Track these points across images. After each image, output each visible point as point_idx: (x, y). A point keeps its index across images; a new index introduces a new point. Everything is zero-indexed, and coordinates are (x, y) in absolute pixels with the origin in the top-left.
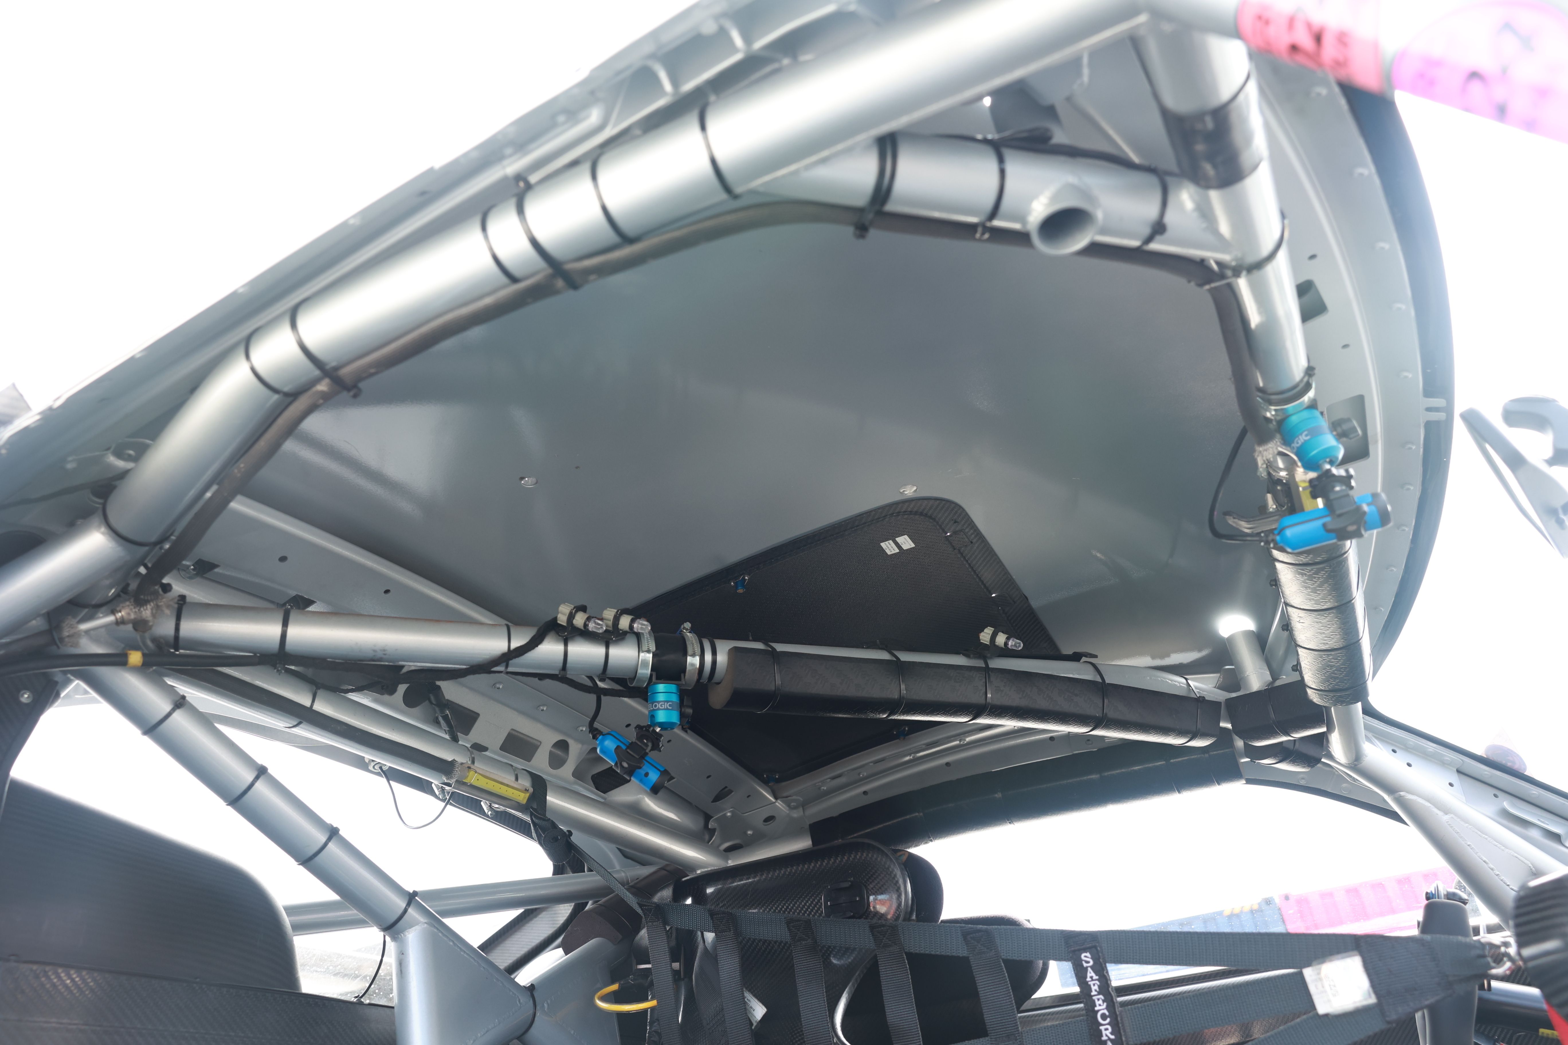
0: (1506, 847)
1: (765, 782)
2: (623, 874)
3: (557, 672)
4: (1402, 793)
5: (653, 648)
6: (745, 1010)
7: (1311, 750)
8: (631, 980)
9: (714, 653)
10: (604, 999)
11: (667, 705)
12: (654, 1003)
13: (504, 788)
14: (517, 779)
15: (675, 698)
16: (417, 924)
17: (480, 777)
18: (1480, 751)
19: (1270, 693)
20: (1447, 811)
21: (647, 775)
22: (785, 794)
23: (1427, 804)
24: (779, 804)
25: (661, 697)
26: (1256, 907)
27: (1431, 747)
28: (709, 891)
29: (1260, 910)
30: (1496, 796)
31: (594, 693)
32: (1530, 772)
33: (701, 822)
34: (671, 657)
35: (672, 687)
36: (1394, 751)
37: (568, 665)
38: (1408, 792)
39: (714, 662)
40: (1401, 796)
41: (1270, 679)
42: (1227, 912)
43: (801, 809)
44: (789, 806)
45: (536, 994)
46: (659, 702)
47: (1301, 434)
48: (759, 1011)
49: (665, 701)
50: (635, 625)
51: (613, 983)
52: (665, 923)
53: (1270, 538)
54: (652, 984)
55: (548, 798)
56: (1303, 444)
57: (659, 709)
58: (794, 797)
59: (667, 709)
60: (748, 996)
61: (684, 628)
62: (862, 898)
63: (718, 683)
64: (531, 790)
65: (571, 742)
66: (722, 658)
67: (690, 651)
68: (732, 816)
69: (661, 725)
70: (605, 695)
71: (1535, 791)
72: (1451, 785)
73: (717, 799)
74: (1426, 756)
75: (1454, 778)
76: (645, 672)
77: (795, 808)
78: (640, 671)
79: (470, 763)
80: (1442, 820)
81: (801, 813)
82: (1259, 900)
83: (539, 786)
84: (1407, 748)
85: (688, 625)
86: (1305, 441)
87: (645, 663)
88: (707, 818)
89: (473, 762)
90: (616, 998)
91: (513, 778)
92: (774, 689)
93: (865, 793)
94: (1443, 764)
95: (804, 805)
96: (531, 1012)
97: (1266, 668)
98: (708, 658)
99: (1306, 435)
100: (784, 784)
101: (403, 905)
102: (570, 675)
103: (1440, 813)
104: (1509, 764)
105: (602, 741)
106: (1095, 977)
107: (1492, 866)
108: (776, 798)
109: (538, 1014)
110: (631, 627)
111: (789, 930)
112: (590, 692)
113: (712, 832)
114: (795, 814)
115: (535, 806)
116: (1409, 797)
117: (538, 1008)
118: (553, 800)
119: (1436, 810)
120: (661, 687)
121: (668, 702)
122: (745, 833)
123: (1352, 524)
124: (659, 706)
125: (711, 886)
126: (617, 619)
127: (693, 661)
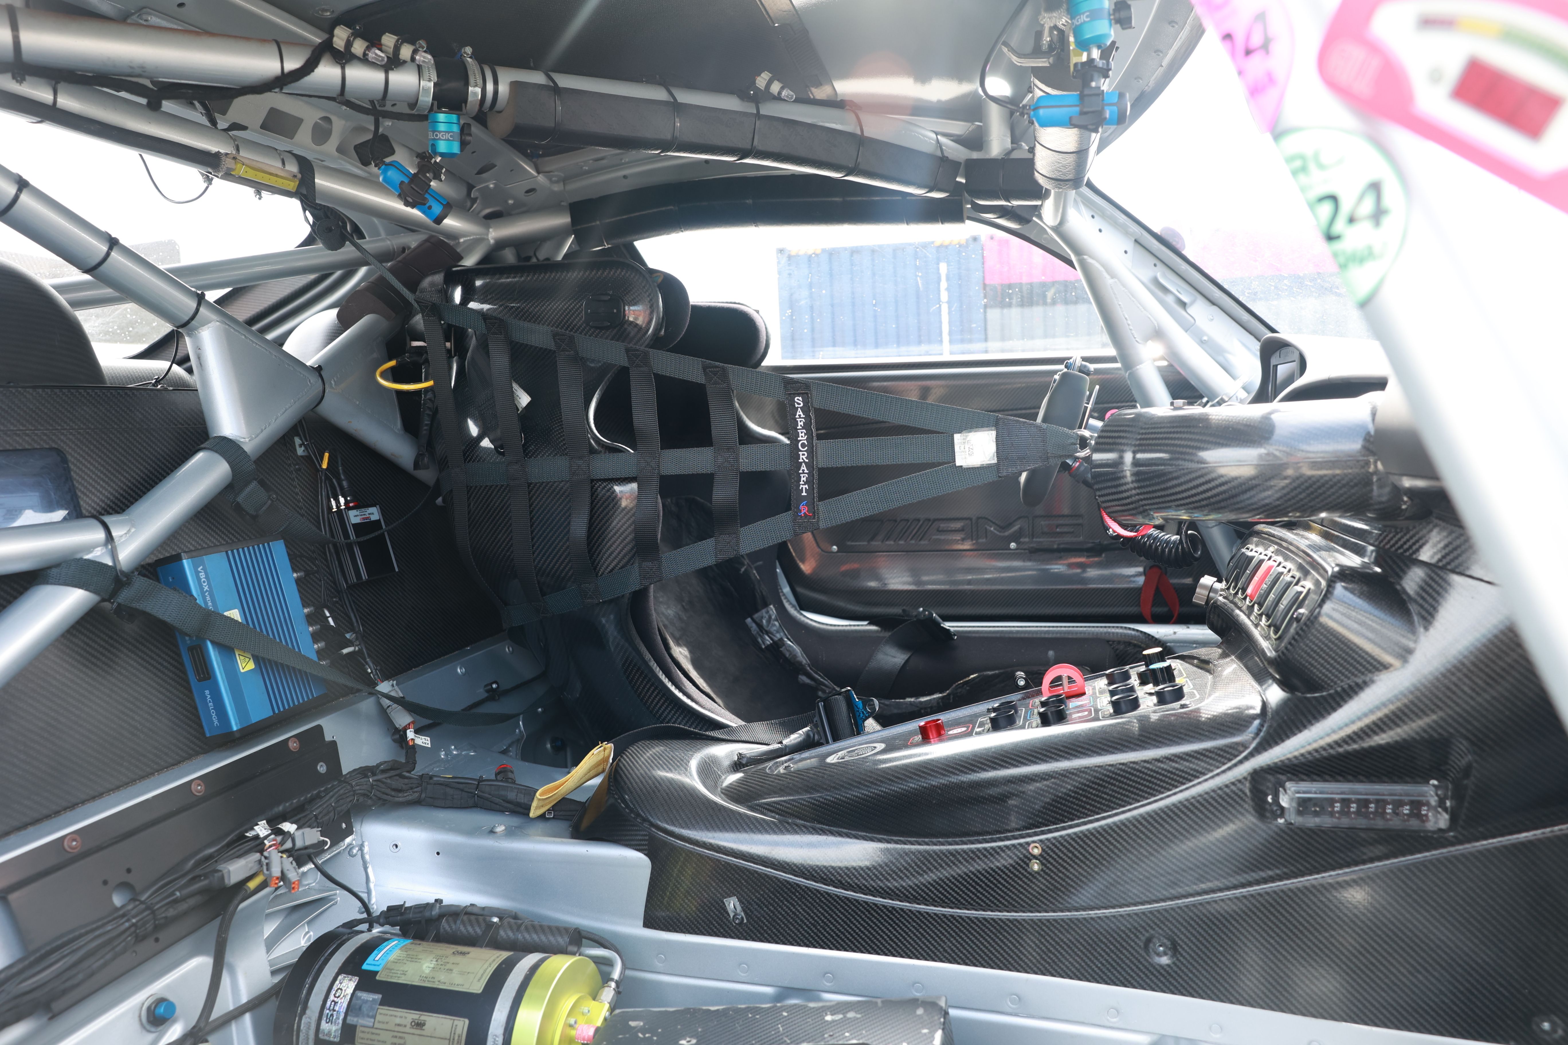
0: (1145, 309)
1: (530, 157)
2: (389, 242)
3: (335, 96)
4: (1085, 257)
5: (434, 78)
6: (512, 396)
7: (1024, 214)
8: (407, 357)
9: (496, 82)
10: (383, 375)
11: (448, 136)
12: (430, 383)
13: (274, 178)
14: (283, 163)
15: (456, 129)
16: (210, 322)
17: (248, 169)
18: (1156, 229)
19: (1005, 162)
20: (1113, 276)
21: (430, 208)
22: (547, 169)
23: (1101, 269)
24: (541, 178)
25: (442, 127)
26: (963, 242)
27: (1122, 218)
28: (478, 283)
29: (967, 246)
30: (1155, 265)
31: (372, 115)
32: (1185, 252)
33: (464, 191)
34: (453, 85)
35: (454, 118)
36: (1093, 217)
37: (347, 89)
38: (1090, 257)
39: (496, 92)
40: (1084, 259)
41: (1009, 145)
42: (938, 244)
43: (562, 184)
44: (550, 180)
45: (323, 373)
46: (440, 132)
47: (1083, 13)
48: (524, 399)
49: (446, 132)
50: (417, 57)
51: (390, 360)
52: (441, 319)
53: (1025, 111)
54: (427, 361)
55: (316, 181)
56: (1082, 24)
57: (440, 139)
58: (556, 173)
59: (448, 140)
60: (515, 386)
61: (465, 53)
62: (619, 311)
63: (500, 112)
64: (299, 176)
65: (334, 118)
66: (504, 89)
67: (472, 80)
68: (495, 188)
69: (442, 155)
70: (384, 117)
71: (1184, 267)
72: (1126, 252)
73: (480, 172)
74: (1115, 224)
75: (1130, 246)
76: (427, 99)
77: (557, 182)
78: (421, 98)
79: (234, 152)
80: (1107, 282)
81: (562, 188)
82: (968, 237)
83: (306, 169)
84: (1104, 216)
85: (469, 50)
86: (1085, 22)
87: (426, 90)
88: (470, 187)
89: (238, 150)
90: (396, 375)
91: (280, 165)
92: (553, 125)
93: (625, 177)
94: (1126, 232)
95: (565, 180)
96: (321, 388)
97: (1009, 135)
98: (490, 87)
99: (1087, 17)
100: (547, 159)
101: (194, 305)
102: (348, 96)
103: (1108, 277)
104: (1174, 243)
105: (385, 172)
106: (802, 416)
107: (1129, 322)
108: (538, 173)
109: (327, 391)
110: (413, 59)
111: (555, 341)
112: (368, 114)
113: (474, 201)
114: (557, 188)
115: (305, 192)
116: (1090, 260)
117: (327, 386)
118: (321, 182)
119: (1105, 274)
120: (441, 117)
121: (449, 132)
122: (506, 202)
123: (1092, 124)
124: (440, 136)
125: (479, 279)
126: (397, 49)
127: (475, 91)
